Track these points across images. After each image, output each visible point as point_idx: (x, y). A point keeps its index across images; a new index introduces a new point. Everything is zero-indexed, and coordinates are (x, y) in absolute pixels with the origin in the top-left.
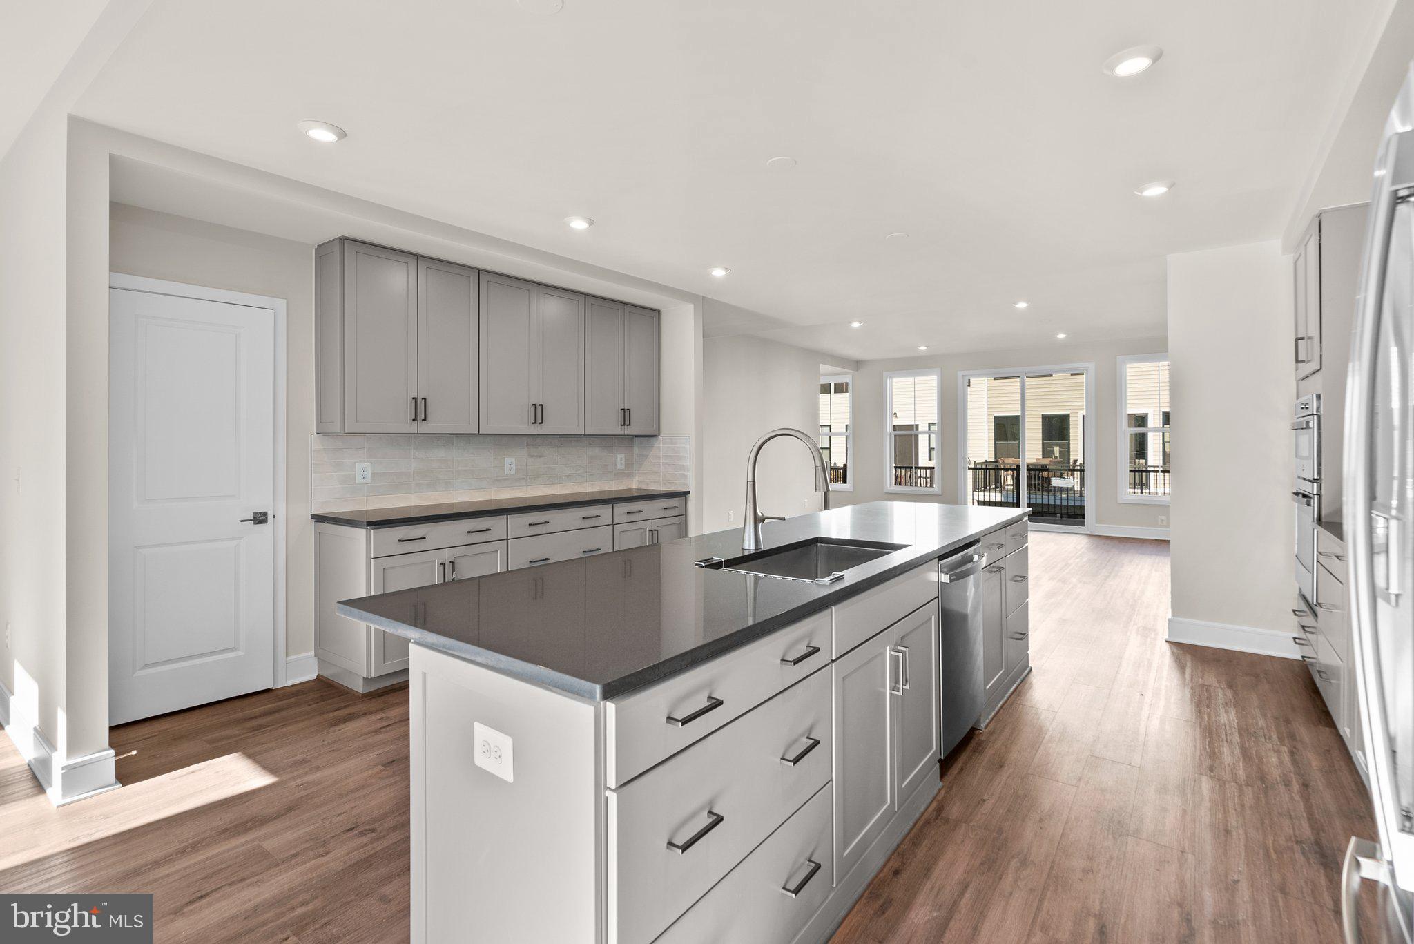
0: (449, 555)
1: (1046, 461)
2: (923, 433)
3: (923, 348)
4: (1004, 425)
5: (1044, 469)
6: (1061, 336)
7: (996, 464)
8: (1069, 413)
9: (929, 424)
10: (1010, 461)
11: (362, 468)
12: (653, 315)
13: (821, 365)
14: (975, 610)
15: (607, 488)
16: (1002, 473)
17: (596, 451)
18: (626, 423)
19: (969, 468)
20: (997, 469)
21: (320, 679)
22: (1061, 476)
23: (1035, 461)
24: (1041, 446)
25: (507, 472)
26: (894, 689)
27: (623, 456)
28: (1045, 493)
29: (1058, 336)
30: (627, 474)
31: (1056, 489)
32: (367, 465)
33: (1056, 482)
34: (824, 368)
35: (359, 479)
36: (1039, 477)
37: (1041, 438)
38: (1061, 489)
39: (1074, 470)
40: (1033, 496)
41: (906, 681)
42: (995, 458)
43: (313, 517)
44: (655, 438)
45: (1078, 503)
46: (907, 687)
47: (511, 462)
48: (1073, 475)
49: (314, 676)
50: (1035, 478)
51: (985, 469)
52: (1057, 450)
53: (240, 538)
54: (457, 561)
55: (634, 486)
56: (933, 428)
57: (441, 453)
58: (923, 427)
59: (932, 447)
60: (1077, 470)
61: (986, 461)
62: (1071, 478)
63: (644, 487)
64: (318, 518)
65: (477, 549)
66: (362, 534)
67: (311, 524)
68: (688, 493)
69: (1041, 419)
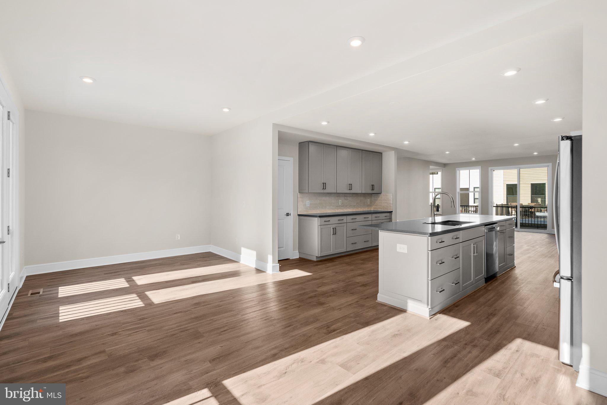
0: (334, 226)
1: (533, 204)
2: (472, 192)
3: (474, 159)
4: (512, 188)
5: (531, 208)
7: (508, 205)
9: (474, 188)
10: (514, 204)
11: (308, 203)
12: (380, 154)
13: (430, 166)
14: (496, 253)
15: (365, 210)
16: (510, 209)
17: (362, 198)
18: (373, 189)
19: (494, 207)
20: (508, 207)
21: (300, 258)
22: (541, 211)
23: (527, 204)
24: (530, 197)
25: (339, 204)
26: (474, 253)
27: (369, 200)
28: (532, 218)
29: (534, 154)
30: (370, 206)
31: (538, 217)
32: (309, 201)
33: (538, 214)
34: (431, 167)
35: (307, 206)
36: (529, 211)
37: (530, 194)
38: (541, 217)
41: (477, 253)
42: (507, 203)
43: (298, 215)
44: (380, 194)
46: (477, 254)
47: (340, 201)
49: (298, 257)
50: (527, 212)
51: (502, 207)
52: (539, 200)
53: (284, 219)
54: (336, 228)
56: (476, 190)
57: (324, 198)
58: (471, 189)
59: (475, 197)
61: (502, 204)
62: (546, 212)
63: (376, 210)
64: (299, 215)
65: (340, 225)
66: (316, 219)
67: (298, 216)
68: (392, 212)
69: (530, 186)
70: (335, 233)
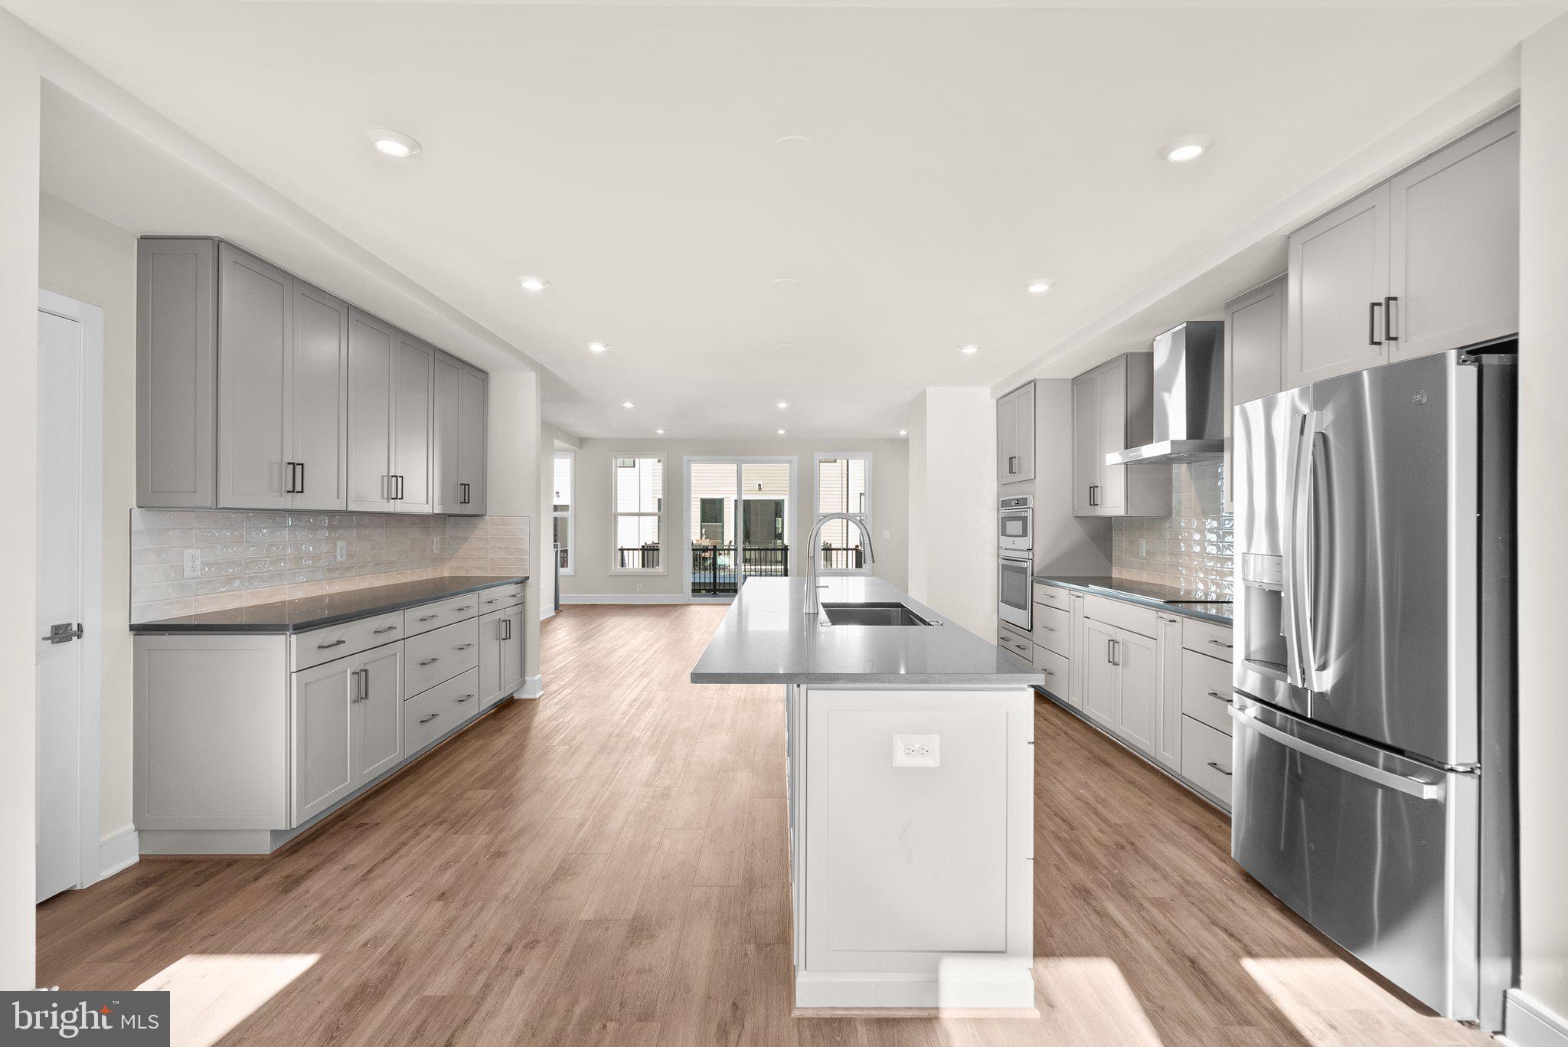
6: (781, 432)
8: (722, 497)
11: (192, 558)
12: (478, 375)
13: (555, 441)
17: (415, 532)
18: (465, 501)
21: (145, 860)
27: (440, 538)
28: (702, 572)
29: (778, 432)
30: (440, 560)
32: (198, 553)
34: (557, 444)
35: (188, 573)
39: (729, 550)
40: (697, 575)
43: (132, 628)
44: (479, 519)
45: (732, 581)
48: (729, 554)
49: (136, 859)
54: (367, 667)
55: (446, 574)
60: (732, 550)
63: (461, 574)
64: (139, 630)
65: (385, 651)
66: (277, 641)
67: (130, 637)
68: (527, 578)
69: (699, 503)
70: (362, 695)
